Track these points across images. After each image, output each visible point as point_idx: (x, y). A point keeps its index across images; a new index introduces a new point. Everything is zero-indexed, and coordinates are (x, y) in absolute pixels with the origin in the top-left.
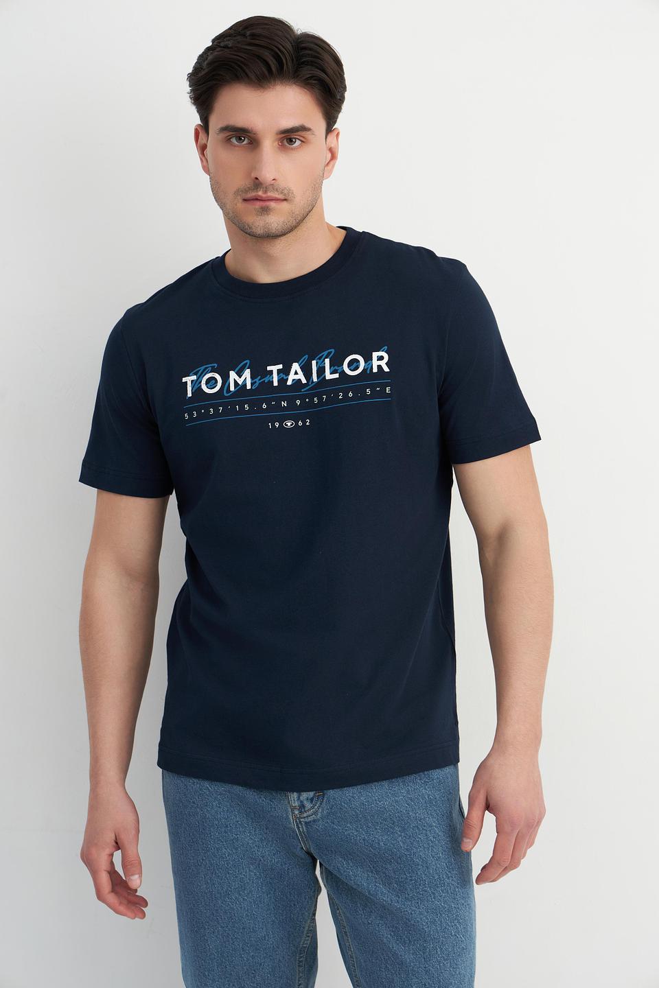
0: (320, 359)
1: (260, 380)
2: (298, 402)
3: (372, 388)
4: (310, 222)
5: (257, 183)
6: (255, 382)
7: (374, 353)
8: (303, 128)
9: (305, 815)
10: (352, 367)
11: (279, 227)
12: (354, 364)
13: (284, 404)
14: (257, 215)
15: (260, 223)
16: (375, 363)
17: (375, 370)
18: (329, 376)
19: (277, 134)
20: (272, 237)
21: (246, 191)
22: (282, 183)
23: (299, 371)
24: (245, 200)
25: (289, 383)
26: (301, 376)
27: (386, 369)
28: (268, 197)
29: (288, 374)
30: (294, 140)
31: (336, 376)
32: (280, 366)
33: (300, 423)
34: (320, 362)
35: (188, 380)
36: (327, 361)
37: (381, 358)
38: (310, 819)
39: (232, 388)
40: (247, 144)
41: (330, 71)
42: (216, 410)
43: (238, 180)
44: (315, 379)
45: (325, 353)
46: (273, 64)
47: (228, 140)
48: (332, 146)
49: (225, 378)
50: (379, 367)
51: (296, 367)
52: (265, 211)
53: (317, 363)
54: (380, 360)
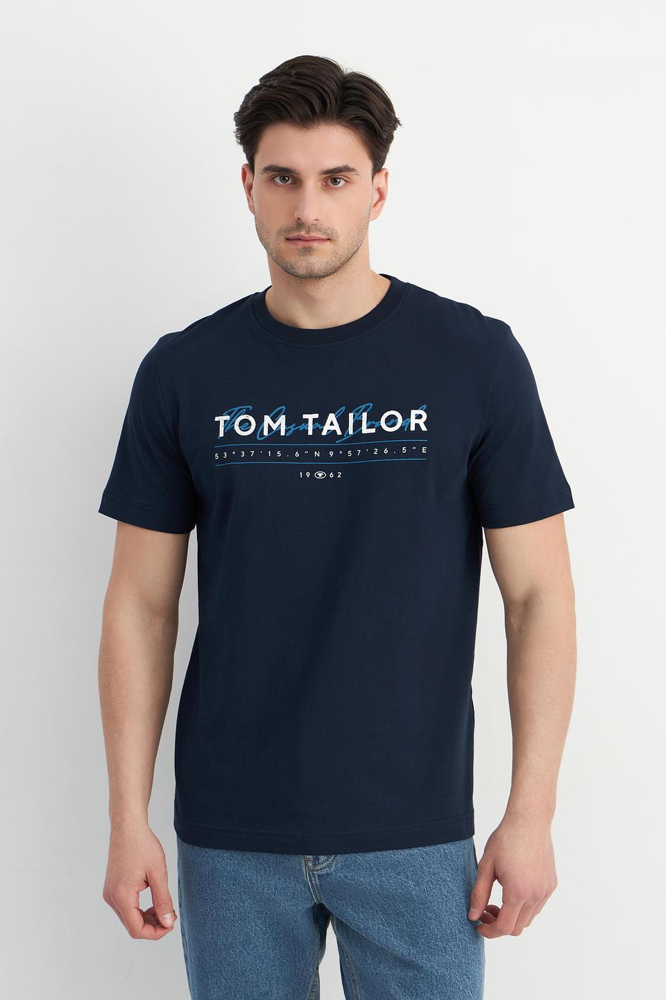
0: (357, 412)
1: (294, 427)
2: (331, 453)
3: (409, 446)
4: (355, 264)
5: (300, 224)
6: (290, 429)
7: (412, 411)
8: (347, 169)
9: (319, 867)
10: (390, 424)
11: (322, 268)
12: (391, 421)
13: (317, 454)
14: (300, 255)
15: (302, 264)
16: (413, 421)
17: (413, 428)
18: (365, 430)
19: (320, 174)
20: (316, 277)
21: (289, 230)
22: (325, 223)
23: (335, 422)
24: (288, 239)
25: (324, 433)
26: (336, 427)
27: (424, 428)
28: (311, 237)
29: (323, 424)
30: (338, 181)
31: (373, 431)
32: (316, 416)
33: (331, 475)
34: (357, 415)
35: (221, 419)
36: (365, 415)
37: (419, 417)
38: (323, 872)
39: (266, 433)
40: (291, 184)
41: (376, 112)
42: (248, 454)
43: (280, 220)
44: (351, 431)
45: (364, 406)
46: (317, 104)
47: (272, 179)
48: (380, 186)
49: (260, 422)
50: (417, 425)
51: (332, 417)
52: (308, 251)
53: (354, 416)
54: (418, 419)
